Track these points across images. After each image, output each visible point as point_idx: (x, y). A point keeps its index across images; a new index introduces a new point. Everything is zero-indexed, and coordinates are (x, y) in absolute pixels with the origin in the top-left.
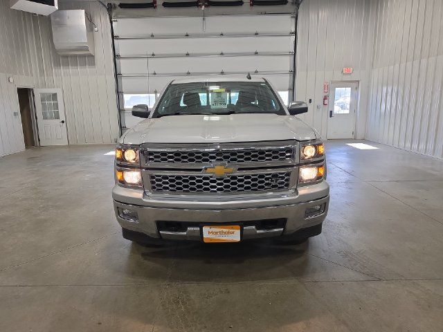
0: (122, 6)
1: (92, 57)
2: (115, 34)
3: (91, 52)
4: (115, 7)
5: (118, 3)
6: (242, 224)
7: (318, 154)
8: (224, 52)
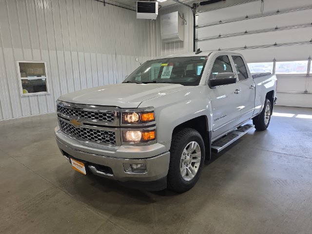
0: (202, 4)
1: (182, 42)
2: (196, 24)
3: (181, 39)
4: (198, 6)
5: (199, 2)
6: (87, 164)
7: (141, 121)
8: (278, 27)
